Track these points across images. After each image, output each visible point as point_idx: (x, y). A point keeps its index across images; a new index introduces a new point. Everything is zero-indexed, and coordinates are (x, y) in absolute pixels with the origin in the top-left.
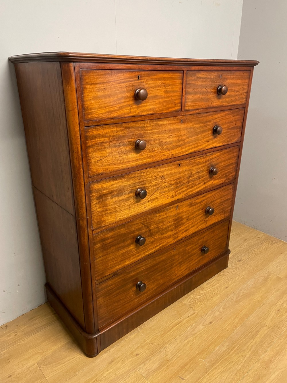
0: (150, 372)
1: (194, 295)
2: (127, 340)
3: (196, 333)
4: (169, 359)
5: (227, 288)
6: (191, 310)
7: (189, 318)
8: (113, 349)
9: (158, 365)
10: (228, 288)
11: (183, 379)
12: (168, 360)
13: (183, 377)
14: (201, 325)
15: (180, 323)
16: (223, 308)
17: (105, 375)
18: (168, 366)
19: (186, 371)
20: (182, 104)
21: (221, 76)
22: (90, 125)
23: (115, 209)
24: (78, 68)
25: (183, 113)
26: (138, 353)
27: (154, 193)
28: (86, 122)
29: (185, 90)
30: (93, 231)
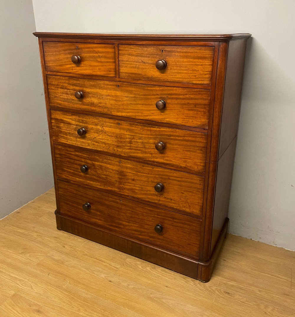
2: (76, 238)
3: (95, 274)
7: (110, 266)
8: (66, 235)
9: (58, 259)
10: (167, 288)
11: (48, 275)
12: (63, 263)
14: (105, 275)
16: (134, 288)
17: (45, 238)
18: (58, 264)
19: (56, 275)
20: (116, 72)
21: (162, 50)
22: (48, 74)
23: (66, 134)
24: (41, 41)
25: (118, 79)
26: (66, 247)
27: (95, 137)
28: (46, 72)
29: (118, 60)
30: (54, 141)
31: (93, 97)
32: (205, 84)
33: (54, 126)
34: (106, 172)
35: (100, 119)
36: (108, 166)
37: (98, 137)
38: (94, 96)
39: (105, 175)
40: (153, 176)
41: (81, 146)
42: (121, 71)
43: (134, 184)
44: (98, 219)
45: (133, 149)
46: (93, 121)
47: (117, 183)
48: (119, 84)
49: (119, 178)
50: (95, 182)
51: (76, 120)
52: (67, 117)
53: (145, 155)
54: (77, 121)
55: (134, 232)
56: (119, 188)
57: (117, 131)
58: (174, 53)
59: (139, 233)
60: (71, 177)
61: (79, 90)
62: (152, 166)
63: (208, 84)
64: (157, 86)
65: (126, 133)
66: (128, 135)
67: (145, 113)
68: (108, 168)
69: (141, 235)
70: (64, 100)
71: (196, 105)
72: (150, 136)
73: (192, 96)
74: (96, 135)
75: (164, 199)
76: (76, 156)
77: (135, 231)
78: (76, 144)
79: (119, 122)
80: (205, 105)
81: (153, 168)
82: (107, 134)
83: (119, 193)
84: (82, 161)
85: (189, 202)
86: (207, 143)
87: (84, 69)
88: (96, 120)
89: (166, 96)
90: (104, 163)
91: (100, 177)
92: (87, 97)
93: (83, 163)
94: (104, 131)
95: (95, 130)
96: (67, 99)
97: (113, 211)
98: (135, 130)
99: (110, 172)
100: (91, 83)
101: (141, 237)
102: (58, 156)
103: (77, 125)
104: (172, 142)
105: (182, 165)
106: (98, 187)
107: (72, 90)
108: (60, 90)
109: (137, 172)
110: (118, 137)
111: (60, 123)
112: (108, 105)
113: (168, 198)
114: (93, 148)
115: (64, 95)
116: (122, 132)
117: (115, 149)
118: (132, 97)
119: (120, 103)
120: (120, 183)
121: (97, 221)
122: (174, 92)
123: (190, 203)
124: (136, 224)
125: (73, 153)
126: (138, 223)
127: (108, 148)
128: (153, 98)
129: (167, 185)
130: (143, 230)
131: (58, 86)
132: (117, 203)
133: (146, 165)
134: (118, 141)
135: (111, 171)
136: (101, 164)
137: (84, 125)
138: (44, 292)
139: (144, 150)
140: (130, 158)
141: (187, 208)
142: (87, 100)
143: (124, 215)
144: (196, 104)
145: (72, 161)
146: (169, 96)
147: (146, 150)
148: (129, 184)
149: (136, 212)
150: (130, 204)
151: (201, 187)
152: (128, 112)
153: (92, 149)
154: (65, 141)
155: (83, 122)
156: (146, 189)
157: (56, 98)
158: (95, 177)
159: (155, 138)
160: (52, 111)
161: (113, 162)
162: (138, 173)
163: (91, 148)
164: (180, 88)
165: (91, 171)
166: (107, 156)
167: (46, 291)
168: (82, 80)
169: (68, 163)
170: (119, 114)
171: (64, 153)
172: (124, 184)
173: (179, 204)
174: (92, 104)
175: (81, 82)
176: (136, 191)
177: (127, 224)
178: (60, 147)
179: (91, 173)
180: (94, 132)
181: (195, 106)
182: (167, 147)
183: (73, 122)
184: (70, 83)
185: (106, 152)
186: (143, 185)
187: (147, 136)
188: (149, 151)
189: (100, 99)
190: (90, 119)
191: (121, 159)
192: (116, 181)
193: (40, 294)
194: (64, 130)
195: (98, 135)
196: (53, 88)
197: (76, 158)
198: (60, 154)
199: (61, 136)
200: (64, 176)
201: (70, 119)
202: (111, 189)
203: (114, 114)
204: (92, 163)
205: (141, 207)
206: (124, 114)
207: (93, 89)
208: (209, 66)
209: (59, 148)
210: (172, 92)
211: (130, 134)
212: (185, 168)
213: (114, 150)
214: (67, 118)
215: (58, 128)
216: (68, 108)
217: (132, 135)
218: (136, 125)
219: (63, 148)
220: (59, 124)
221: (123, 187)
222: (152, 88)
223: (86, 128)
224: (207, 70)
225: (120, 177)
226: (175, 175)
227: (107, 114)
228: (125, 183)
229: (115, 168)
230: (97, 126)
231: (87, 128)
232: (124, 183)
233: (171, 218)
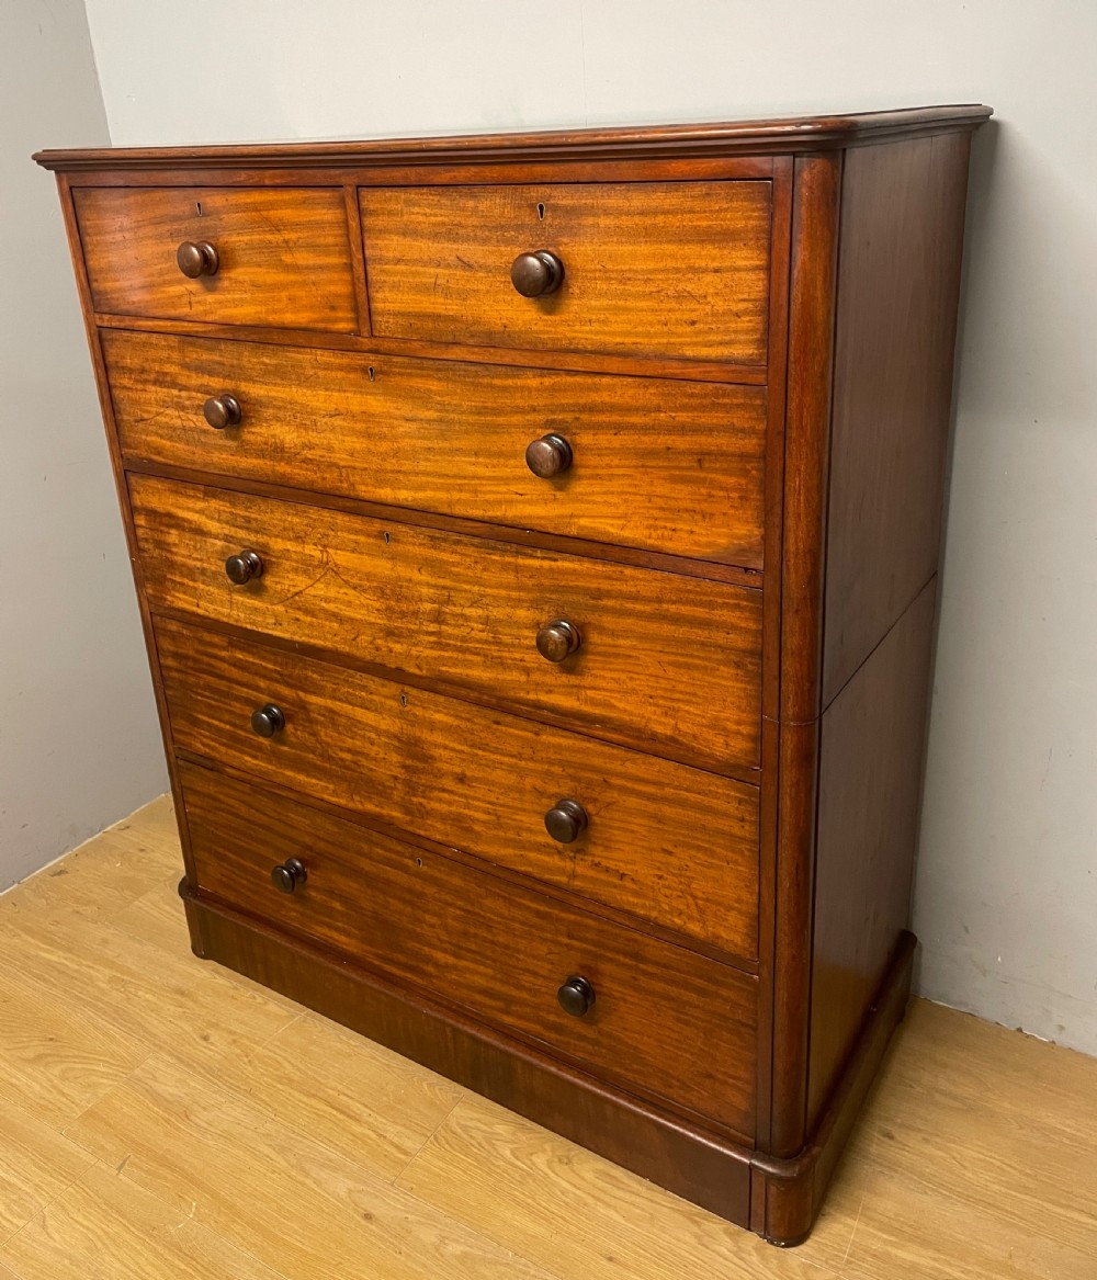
1: (514, 1134)
3: (307, 1175)
4: (192, 1117)
5: (610, 1259)
6: (424, 1139)
7: (380, 1141)
9: (170, 1094)
11: (119, 1169)
12: (187, 1116)
13: (126, 1166)
14: (351, 1184)
15: (349, 1116)
17: (139, 993)
18: (167, 1121)
19: (148, 1172)
20: (356, 309)
21: (541, 207)
22: (105, 324)
23: (191, 573)
24: (66, 186)
25: (366, 342)
26: (212, 1040)
27: (301, 592)
28: (97, 316)
29: (361, 257)
30: (149, 602)
31: (278, 419)
32: (736, 362)
33: (146, 540)
34: (352, 738)
35: (313, 513)
36: (359, 713)
37: (312, 591)
38: (281, 414)
39: (349, 751)
40: (538, 767)
41: (249, 627)
42: (378, 306)
43: (466, 797)
44: (337, 930)
45: (449, 645)
46: (287, 524)
47: (399, 786)
48: (373, 361)
49: (404, 767)
50: (314, 777)
51: (224, 517)
52: (191, 503)
53: (499, 676)
54: (227, 523)
55: (479, 998)
56: (408, 812)
57: (383, 567)
58: (591, 220)
59: (500, 1004)
60: (223, 749)
61: (223, 390)
62: (529, 725)
63: (749, 363)
64: (530, 373)
65: (416, 576)
66: (429, 585)
67: (490, 492)
68: (359, 722)
69: (508, 1013)
70: (173, 433)
71: (702, 457)
72: (514, 594)
73: (683, 417)
74: (301, 582)
75: (591, 873)
76: (235, 666)
77: (485, 992)
78: (229, 616)
79: (389, 528)
80: (743, 456)
81: (537, 734)
82: (345, 578)
83: (410, 829)
84: (257, 688)
85: (700, 894)
86: (762, 633)
87: (234, 301)
88: (296, 520)
89: (569, 417)
90: (340, 700)
91: (333, 758)
92: (253, 421)
93: (265, 699)
94: (331, 565)
95: (297, 562)
96: (184, 428)
97: (391, 900)
98: (454, 564)
99: (369, 738)
100: (267, 361)
101: (508, 1020)
102: (170, 662)
103: (227, 538)
104: (608, 621)
105: (659, 729)
106: (326, 797)
107: (198, 391)
108: (155, 393)
109: (472, 746)
110: (388, 591)
111: (165, 529)
112: (341, 458)
113: (607, 870)
114: (296, 638)
115: (168, 412)
116: (403, 571)
117: (380, 642)
118: (429, 421)
119: (384, 446)
120: (411, 788)
121: (336, 935)
122: (603, 397)
123: (702, 899)
124: (486, 966)
125: (224, 654)
126: (494, 961)
127: (354, 639)
128: (516, 426)
129: (602, 813)
130: (515, 993)
131: (145, 376)
132: (405, 869)
133: (509, 719)
134: (389, 609)
135: (373, 736)
136: (329, 703)
137: (253, 537)
138: (87, 1249)
139: (494, 651)
140: (443, 687)
141: (691, 918)
142: (257, 433)
143: (434, 920)
144: (702, 454)
145: (223, 685)
146: (585, 417)
147: (504, 654)
148: (445, 795)
149: (483, 917)
150: (456, 881)
151: (748, 831)
152: (421, 487)
153: (292, 642)
154: (191, 603)
155: (247, 524)
156: (514, 820)
157: (141, 425)
158: (311, 756)
159: (535, 604)
160: (133, 479)
161: (374, 697)
162: (480, 752)
163: (287, 636)
164: (630, 380)
165: (296, 730)
166: (351, 671)
167: (100, 1245)
168: (230, 347)
169: (207, 693)
170: (386, 494)
171: (191, 653)
172: (427, 793)
173: (654, 900)
174: (278, 451)
175: (226, 355)
176: (476, 828)
177: (451, 960)
178: (173, 626)
179: (297, 737)
180: (296, 570)
181: (699, 461)
182: (591, 643)
183: (213, 526)
184: (187, 360)
185: (348, 656)
186: (502, 806)
187: (503, 593)
188: (516, 659)
189: (305, 429)
190: (276, 515)
191: (407, 689)
192: (396, 778)
193: (70, 1258)
194: (183, 556)
195: (310, 582)
196: (126, 382)
197: (235, 673)
198: (176, 656)
199: (174, 581)
200: (199, 745)
201: (201, 512)
202: (378, 810)
203: (366, 496)
204: (298, 695)
205: (499, 895)
206: (404, 496)
207: (275, 384)
208: (752, 276)
209: (171, 631)
210: (596, 398)
211: (433, 581)
212: (673, 740)
213: (378, 649)
214: (188, 509)
215: (162, 549)
216: (189, 466)
217: (444, 588)
218: (458, 542)
219: (185, 632)
220: (162, 532)
221: (421, 804)
222: (509, 382)
223: (263, 550)
224: (745, 296)
225: (408, 762)
226: (631, 768)
227: (337, 493)
228: (432, 788)
229: (385, 723)
230: (304, 542)
231: (266, 553)
232: (424, 792)
233: (625, 954)
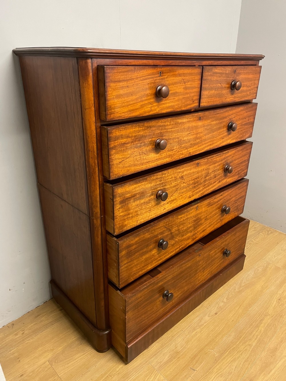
0: (161, 364)
3: (203, 325)
4: (179, 351)
9: (168, 357)
11: (194, 370)
12: (178, 352)
13: (194, 368)
14: (207, 316)
16: (227, 299)
18: (179, 358)
19: (196, 362)
21: (235, 71)
27: (173, 195)
167: (220, 374)
